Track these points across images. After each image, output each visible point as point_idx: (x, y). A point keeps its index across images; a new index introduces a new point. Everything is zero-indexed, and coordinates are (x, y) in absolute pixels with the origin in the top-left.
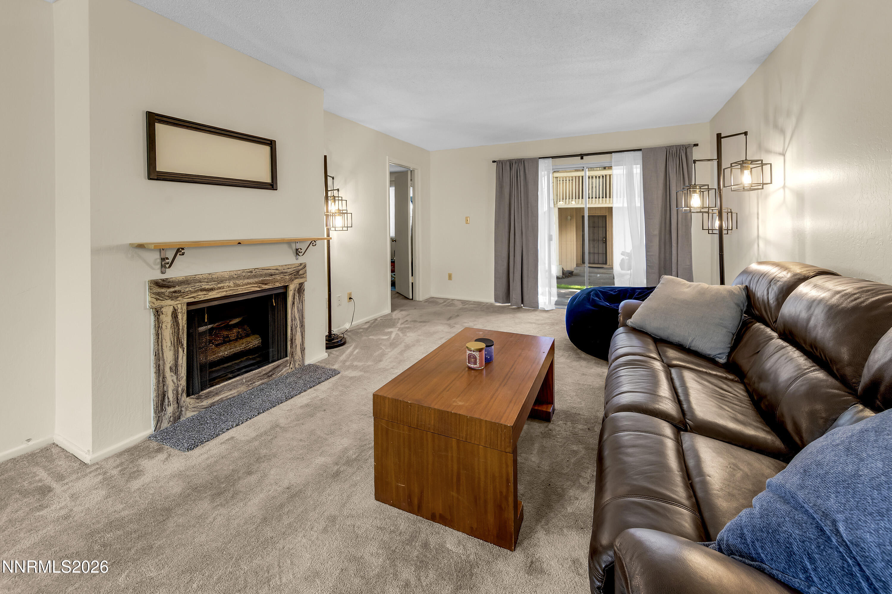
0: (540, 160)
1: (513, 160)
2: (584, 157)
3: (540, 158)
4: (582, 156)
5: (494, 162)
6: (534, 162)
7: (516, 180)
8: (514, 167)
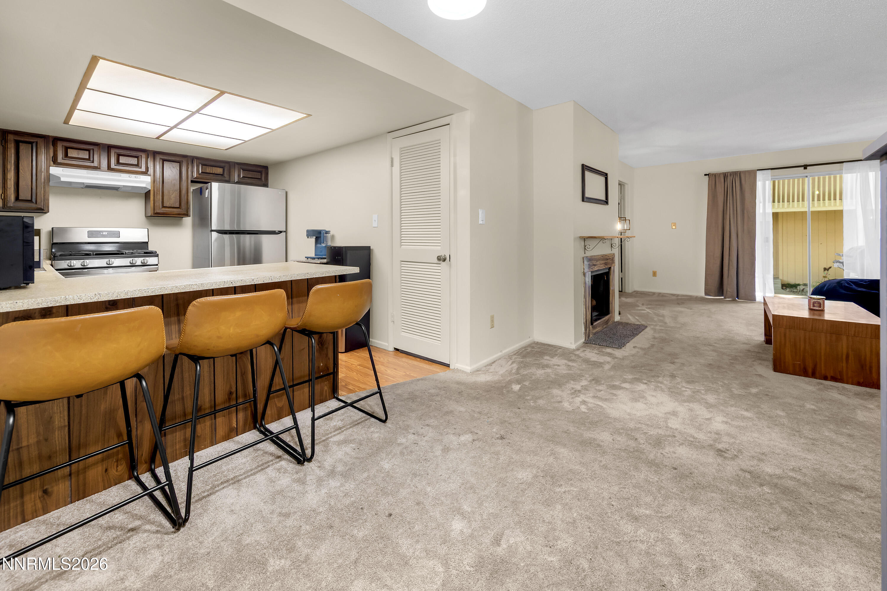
0: (758, 172)
1: (728, 172)
2: (808, 168)
3: (758, 170)
4: (805, 167)
5: (705, 175)
6: (752, 174)
7: (731, 190)
8: (729, 179)
